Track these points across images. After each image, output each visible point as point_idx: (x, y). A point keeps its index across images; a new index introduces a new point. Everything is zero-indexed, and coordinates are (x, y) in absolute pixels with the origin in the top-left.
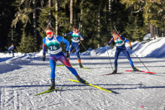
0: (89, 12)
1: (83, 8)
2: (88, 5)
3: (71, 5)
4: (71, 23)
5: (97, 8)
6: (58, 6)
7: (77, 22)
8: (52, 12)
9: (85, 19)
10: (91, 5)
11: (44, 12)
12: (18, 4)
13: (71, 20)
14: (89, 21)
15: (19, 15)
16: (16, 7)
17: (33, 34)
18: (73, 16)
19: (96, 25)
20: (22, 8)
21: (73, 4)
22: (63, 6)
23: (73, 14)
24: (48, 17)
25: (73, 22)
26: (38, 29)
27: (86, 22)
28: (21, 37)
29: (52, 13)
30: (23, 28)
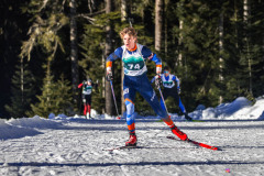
0: (199, 24)
1: (185, 15)
2: (196, 7)
3: (157, 9)
4: (157, 49)
5: (216, 15)
6: (128, 11)
7: (170, 47)
8: (112, 23)
9: (189, 39)
10: (203, 8)
11: (96, 23)
12: (36, 7)
13: (157, 43)
14: (198, 43)
15: (37, 31)
16: (32, 15)
17: (69, 77)
18: (162, 34)
19: (213, 53)
20: (45, 17)
21: (162, 6)
22: (140, 10)
23: (162, 29)
24: (104, 35)
25: (162, 48)
26: (82, 63)
27: (192, 47)
28: (41, 84)
29: (112, 27)
30: (46, 62)
